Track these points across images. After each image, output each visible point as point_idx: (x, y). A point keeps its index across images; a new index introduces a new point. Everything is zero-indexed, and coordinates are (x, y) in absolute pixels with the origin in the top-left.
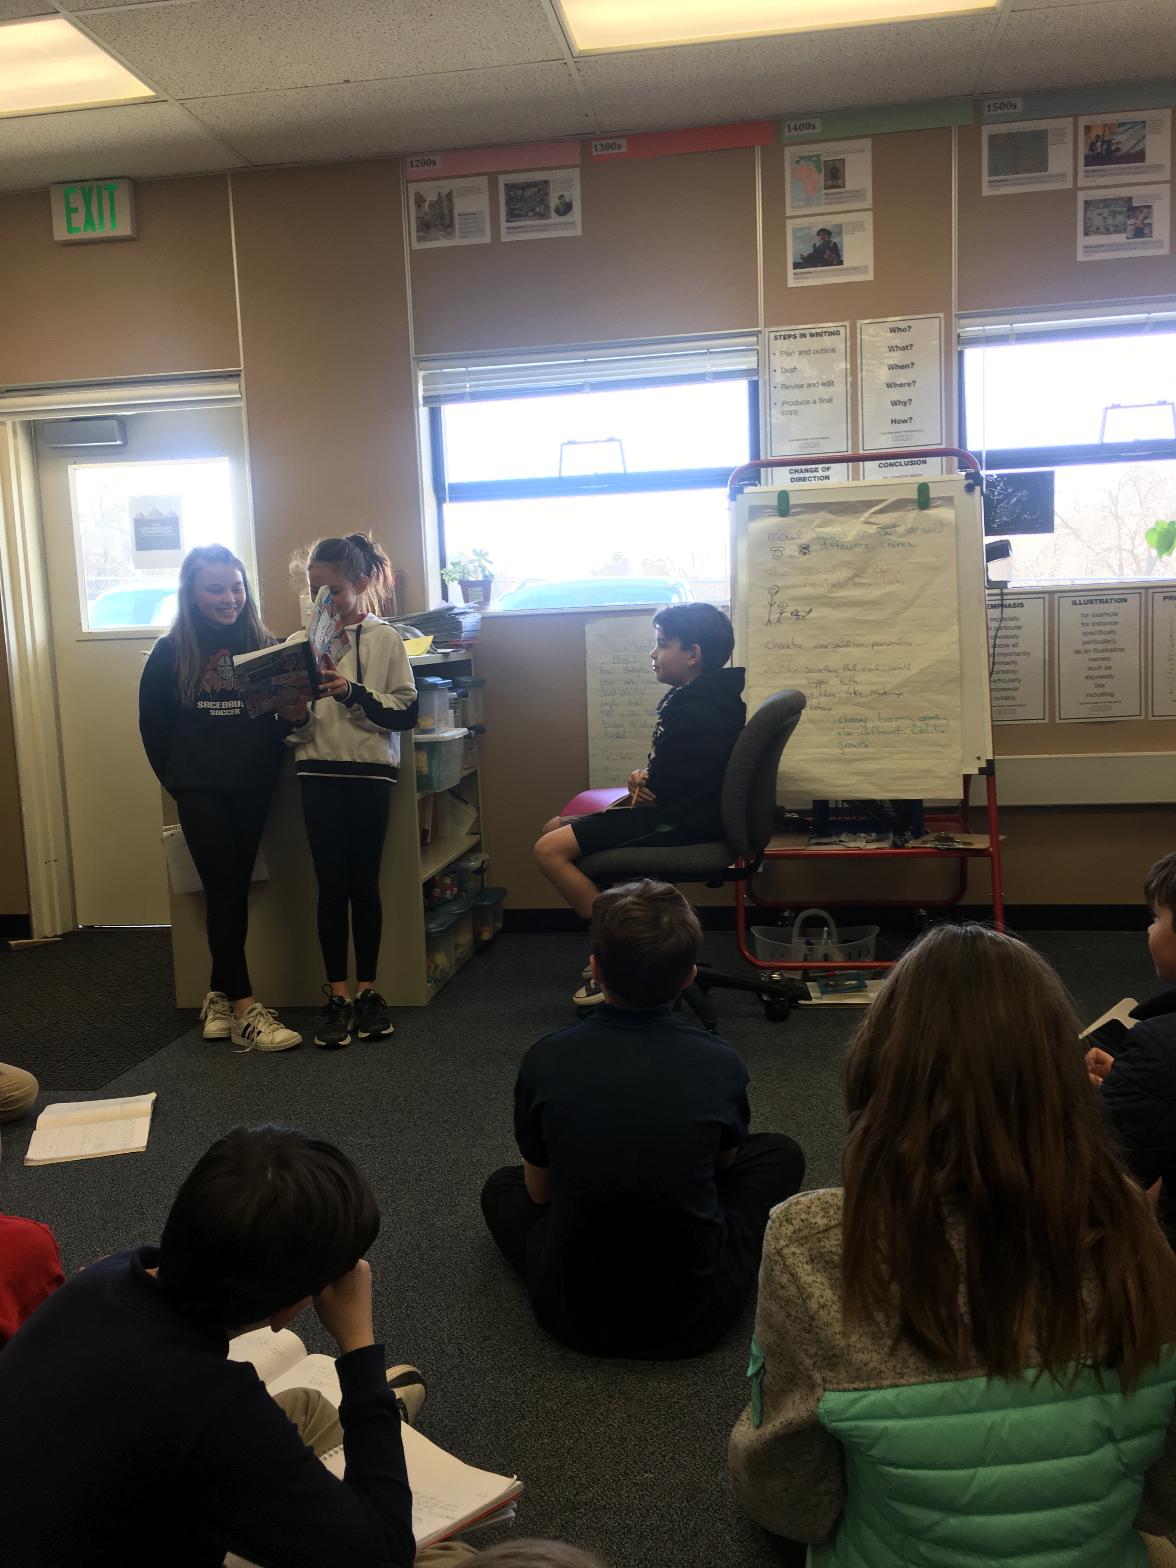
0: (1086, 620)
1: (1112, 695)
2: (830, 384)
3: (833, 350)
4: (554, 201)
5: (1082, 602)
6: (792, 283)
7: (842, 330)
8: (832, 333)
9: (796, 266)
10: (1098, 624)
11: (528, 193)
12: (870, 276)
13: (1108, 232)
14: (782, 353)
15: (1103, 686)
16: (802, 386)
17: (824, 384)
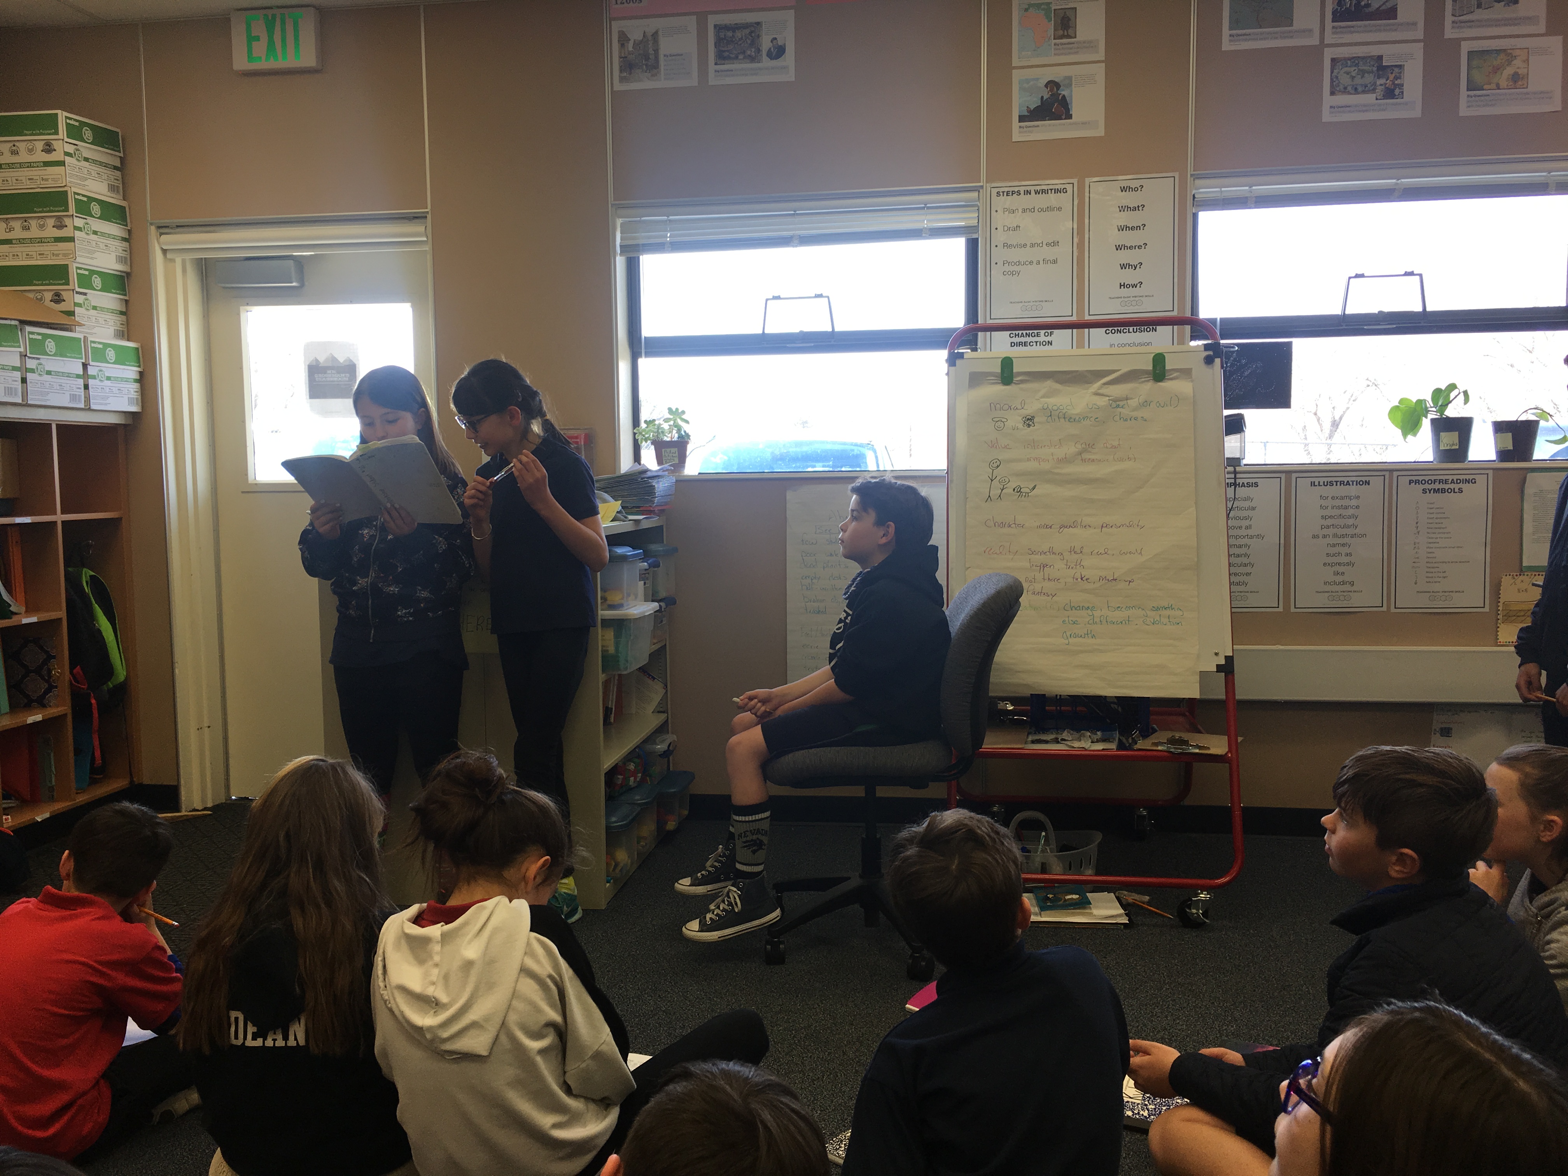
0: (1324, 503)
1: (1352, 584)
2: (1055, 244)
3: (1060, 209)
4: (766, 44)
5: (1321, 483)
6: (1016, 137)
7: (1069, 188)
8: (1057, 191)
9: (1022, 119)
10: (1339, 508)
11: (738, 34)
12: (1100, 132)
13: (1356, 91)
14: (1005, 210)
15: (1343, 573)
16: (1025, 246)
17: (1048, 244)
